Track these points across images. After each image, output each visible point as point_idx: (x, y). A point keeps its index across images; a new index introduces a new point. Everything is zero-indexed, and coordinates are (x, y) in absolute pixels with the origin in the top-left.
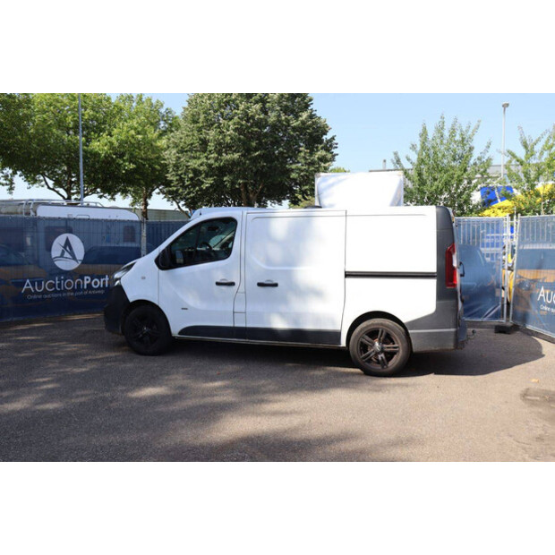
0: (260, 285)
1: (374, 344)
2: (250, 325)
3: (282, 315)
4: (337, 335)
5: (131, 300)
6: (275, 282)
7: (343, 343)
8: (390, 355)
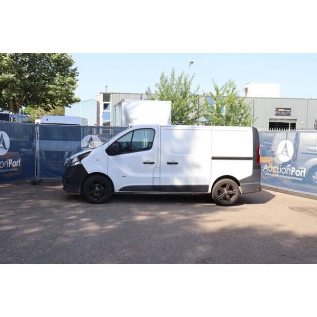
0: (168, 163)
1: (224, 191)
2: (162, 184)
3: (179, 178)
4: (207, 187)
5: (89, 173)
6: (176, 162)
7: (210, 191)
8: (231, 196)
